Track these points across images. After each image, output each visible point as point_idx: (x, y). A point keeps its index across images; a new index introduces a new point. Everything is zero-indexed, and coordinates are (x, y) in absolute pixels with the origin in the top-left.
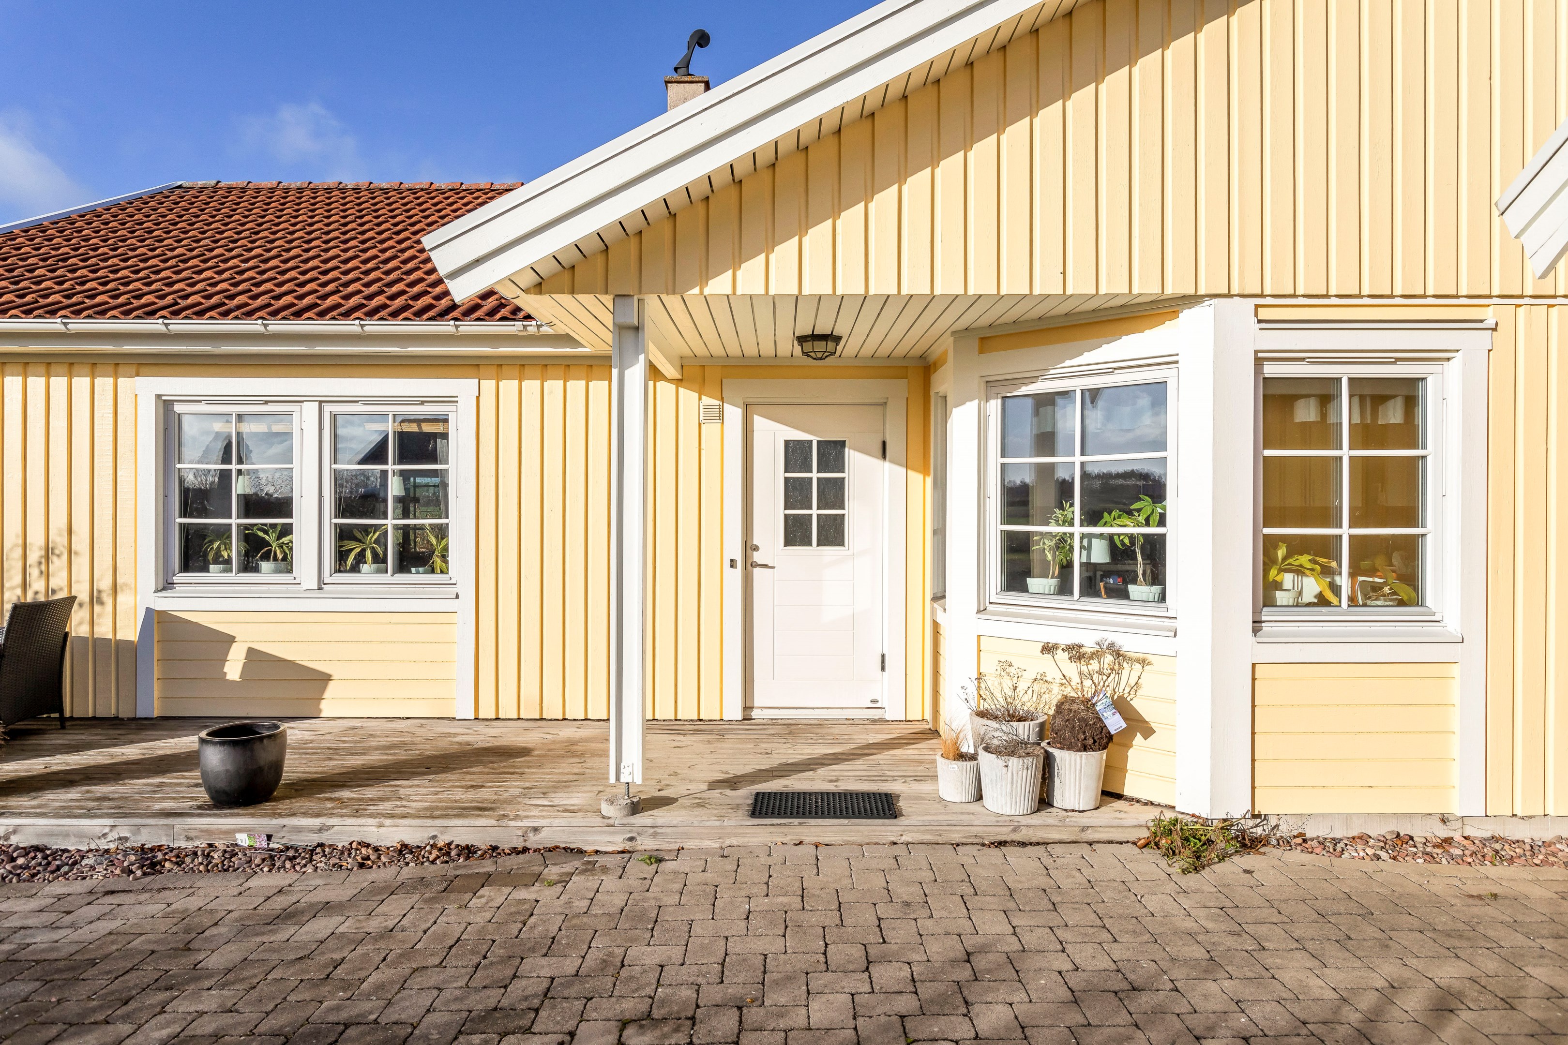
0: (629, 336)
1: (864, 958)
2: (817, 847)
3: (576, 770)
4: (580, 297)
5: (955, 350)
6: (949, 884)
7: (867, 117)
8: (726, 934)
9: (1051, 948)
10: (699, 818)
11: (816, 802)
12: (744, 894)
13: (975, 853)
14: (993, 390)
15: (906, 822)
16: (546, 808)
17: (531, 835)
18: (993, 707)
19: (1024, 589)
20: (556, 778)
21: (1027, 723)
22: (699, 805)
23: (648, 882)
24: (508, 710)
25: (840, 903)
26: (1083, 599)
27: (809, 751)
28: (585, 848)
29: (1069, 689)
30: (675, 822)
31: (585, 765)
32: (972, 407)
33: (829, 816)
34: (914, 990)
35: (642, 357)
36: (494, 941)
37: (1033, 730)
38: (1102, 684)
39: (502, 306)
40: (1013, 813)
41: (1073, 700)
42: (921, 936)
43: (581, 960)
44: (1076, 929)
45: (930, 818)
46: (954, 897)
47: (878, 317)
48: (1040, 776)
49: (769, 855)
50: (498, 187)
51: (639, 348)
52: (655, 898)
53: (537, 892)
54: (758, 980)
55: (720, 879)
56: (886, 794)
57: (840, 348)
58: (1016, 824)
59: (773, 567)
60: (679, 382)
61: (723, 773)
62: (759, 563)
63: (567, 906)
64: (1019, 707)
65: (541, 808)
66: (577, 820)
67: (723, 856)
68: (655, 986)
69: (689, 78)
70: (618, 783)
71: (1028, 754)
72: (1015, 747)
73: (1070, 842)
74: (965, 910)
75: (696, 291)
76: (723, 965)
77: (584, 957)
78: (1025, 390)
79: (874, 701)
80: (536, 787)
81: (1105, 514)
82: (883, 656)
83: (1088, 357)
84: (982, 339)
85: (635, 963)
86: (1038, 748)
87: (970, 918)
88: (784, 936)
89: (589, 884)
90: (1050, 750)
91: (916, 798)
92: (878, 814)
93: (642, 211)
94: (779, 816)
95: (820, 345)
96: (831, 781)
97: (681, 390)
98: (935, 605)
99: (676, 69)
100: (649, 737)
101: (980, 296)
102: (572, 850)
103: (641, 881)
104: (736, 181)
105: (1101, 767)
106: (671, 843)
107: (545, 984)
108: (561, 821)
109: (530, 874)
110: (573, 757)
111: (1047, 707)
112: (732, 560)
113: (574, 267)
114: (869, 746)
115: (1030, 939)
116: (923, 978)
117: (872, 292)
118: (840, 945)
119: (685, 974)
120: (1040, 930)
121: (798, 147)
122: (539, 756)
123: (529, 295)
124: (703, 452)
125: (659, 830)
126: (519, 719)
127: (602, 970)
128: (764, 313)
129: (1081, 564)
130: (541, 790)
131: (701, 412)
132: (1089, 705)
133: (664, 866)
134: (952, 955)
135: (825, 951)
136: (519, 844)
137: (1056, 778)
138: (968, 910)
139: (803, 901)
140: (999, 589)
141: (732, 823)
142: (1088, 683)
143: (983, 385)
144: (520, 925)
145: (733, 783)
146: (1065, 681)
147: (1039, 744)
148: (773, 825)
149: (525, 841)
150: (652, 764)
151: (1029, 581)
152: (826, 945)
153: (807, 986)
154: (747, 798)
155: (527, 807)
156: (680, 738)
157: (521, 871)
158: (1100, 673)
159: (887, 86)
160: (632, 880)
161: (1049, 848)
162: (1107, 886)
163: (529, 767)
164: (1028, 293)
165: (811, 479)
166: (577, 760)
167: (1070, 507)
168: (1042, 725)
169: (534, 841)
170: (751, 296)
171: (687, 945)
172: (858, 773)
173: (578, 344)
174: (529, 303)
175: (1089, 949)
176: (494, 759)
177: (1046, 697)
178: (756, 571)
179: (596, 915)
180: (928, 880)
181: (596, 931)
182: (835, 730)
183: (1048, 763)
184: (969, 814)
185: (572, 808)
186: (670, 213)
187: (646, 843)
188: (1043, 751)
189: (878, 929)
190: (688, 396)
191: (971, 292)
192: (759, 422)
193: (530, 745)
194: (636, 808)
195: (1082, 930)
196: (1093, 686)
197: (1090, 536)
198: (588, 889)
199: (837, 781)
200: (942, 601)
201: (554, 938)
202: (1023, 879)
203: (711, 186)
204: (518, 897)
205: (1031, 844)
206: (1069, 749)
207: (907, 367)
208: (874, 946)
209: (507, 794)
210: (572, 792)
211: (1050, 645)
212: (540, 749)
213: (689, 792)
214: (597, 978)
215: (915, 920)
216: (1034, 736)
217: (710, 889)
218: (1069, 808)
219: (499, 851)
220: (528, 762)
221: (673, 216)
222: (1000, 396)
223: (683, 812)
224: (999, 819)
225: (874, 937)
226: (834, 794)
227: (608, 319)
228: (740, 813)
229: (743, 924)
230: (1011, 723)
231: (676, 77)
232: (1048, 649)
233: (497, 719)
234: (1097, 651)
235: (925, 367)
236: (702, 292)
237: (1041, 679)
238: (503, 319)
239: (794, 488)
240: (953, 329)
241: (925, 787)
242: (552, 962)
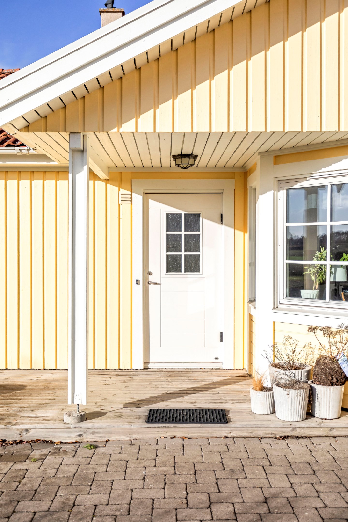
0: (78, 155)
1: (208, 501)
2: (183, 439)
3: (50, 397)
4: (50, 133)
5: (261, 163)
6: (256, 460)
7: (210, 32)
8: (132, 488)
9: (312, 495)
10: (118, 424)
11: (183, 414)
12: (142, 465)
13: (271, 442)
14: (282, 185)
15: (233, 426)
16: (33, 418)
17: (24, 433)
18: (282, 361)
19: (299, 296)
20: (39, 402)
21: (300, 371)
22: (118, 416)
23: (89, 459)
24: (13, 365)
25: (195, 470)
26: (332, 301)
27: (181, 386)
28: (54, 441)
29: (324, 352)
30: (104, 426)
31: (55, 394)
32: (270, 195)
33: (190, 422)
34: (235, 518)
35: (85, 168)
36: (3, 492)
37: (304, 374)
38: (342, 348)
39: (8, 138)
40: (292, 420)
41: (326, 358)
42: (240, 488)
43: (51, 502)
44: (326, 485)
45: (246, 423)
46: (258, 467)
47: (217, 144)
48: (307, 400)
49: (157, 444)
50: (6, 71)
51: (84, 162)
52: (93, 468)
53: (27, 465)
54: (149, 513)
55: (129, 457)
56: (222, 410)
57: (196, 162)
58: (294, 426)
59: (160, 284)
60: (107, 181)
61: (132, 398)
62: (152, 282)
63: (44, 472)
64: (296, 361)
65: (30, 418)
66: (50, 425)
67: (131, 445)
68: (91, 517)
69: (113, 10)
70: (73, 404)
71: (301, 388)
72: (293, 383)
73: (324, 437)
74: (265, 474)
75: (115, 130)
76: (130, 504)
77: (52, 501)
78: (299, 185)
79: (216, 358)
80: (27, 407)
81: (344, 254)
82: (221, 333)
83: (335, 167)
84: (276, 157)
85: (81, 504)
86: (306, 384)
87: (267, 478)
88: (164, 489)
89: (56, 461)
90: (313, 385)
91: (239, 412)
92: (217, 421)
93: (85, 85)
94: (162, 422)
95: (185, 160)
96: (192, 403)
97: (108, 185)
98: (250, 305)
99: (106, 5)
100: (91, 379)
101: (274, 133)
102: (47, 442)
103: (85, 459)
104: (137, 68)
105: (341, 395)
106: (102, 437)
107: (31, 516)
108: (41, 426)
109: (23, 455)
110: (48, 390)
111: (311, 361)
112: (137, 281)
113: (47, 116)
114: (213, 383)
115: (300, 490)
116: (240, 511)
117: (213, 131)
118: (195, 494)
119: (109, 510)
120: (306, 485)
121: (172, 49)
122: (30, 389)
123: (22, 133)
124: (121, 220)
125: (96, 430)
126: (19, 369)
127: (63, 508)
128: (154, 143)
129: (331, 282)
130: (30, 409)
131: (120, 198)
132: (334, 360)
133: (98, 450)
134: (257, 499)
135: (187, 497)
136: (18, 439)
137: (316, 401)
138: (266, 474)
139: (175, 469)
140: (285, 296)
141: (136, 426)
142: (334, 348)
143: (276, 182)
144: (17, 483)
145: (137, 404)
146: (321, 347)
147: (307, 382)
148: (159, 427)
149: (21, 436)
150: (92, 394)
151: (302, 291)
152: (187, 493)
153: (176, 516)
154: (145, 412)
155: (23, 418)
156: (109, 379)
157: (19, 453)
158: (341, 343)
159: (222, 14)
160: (80, 458)
161: (312, 439)
162: (344, 461)
163: (24, 396)
164: (300, 130)
165: (181, 235)
166: (51, 392)
167: (324, 250)
168: (309, 372)
169: (26, 437)
170: (146, 133)
171: (110, 494)
172: (206, 398)
173: (51, 160)
174: (22, 137)
175: (333, 496)
176: (4, 392)
177: (310, 356)
178: (151, 286)
179: (60, 478)
180: (244, 458)
181: (60, 486)
182: (195, 375)
183: (312, 393)
184: (268, 421)
185: (47, 418)
186: (100, 86)
187: (89, 438)
188: (309, 386)
189: (216, 485)
190: (113, 189)
191: (268, 130)
192: (152, 203)
193: (25, 384)
194: (83, 418)
195: (329, 485)
196: (337, 350)
197: (336, 266)
198: (56, 463)
199: (195, 402)
200: (253, 303)
201: (36, 490)
202: (298, 457)
203: (123, 71)
204: (16, 468)
205: (302, 437)
206: (323, 385)
207: (234, 172)
208: (214, 494)
209: (11, 411)
210: (48, 409)
211: (313, 327)
212: (30, 386)
213: (112, 409)
214: (60, 513)
215: (237, 479)
216: (304, 378)
217: (124, 463)
218: (323, 417)
219: (6, 442)
220: (24, 393)
221: (102, 88)
222: (285, 188)
223: (109, 420)
224: (284, 424)
225: (214, 489)
226: (193, 410)
227: (66, 145)
228: (141, 421)
229: (142, 482)
230: (291, 371)
231: (106, 9)
232: (312, 329)
233: (6, 369)
234: (339, 331)
235: (244, 173)
236: (118, 131)
237: (308, 346)
238: (8, 146)
239: (172, 240)
240: (259, 151)
241: (244, 406)
242: (34, 504)
